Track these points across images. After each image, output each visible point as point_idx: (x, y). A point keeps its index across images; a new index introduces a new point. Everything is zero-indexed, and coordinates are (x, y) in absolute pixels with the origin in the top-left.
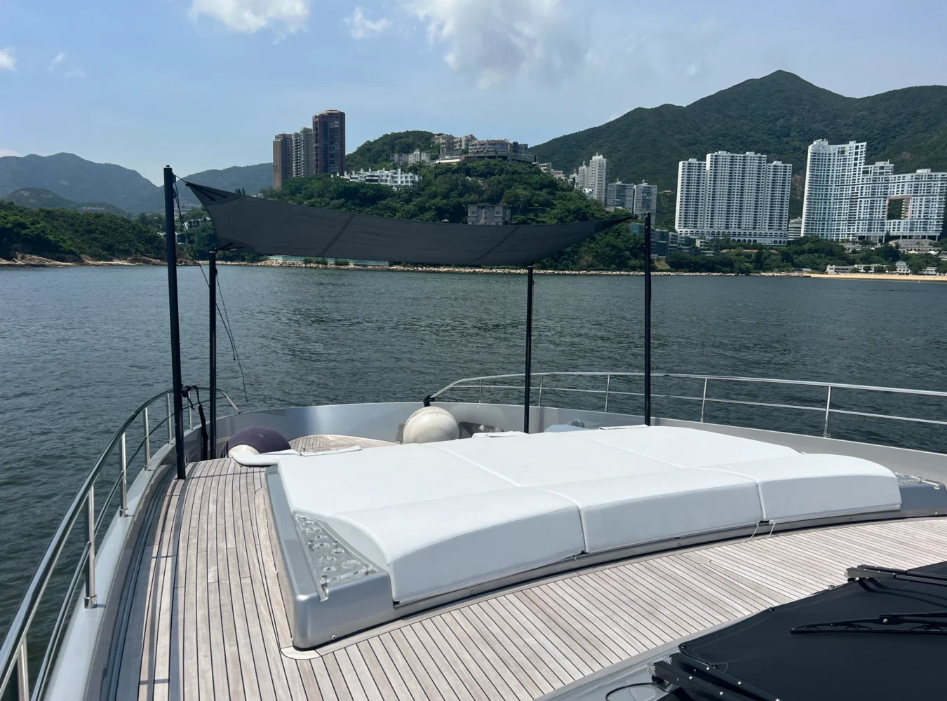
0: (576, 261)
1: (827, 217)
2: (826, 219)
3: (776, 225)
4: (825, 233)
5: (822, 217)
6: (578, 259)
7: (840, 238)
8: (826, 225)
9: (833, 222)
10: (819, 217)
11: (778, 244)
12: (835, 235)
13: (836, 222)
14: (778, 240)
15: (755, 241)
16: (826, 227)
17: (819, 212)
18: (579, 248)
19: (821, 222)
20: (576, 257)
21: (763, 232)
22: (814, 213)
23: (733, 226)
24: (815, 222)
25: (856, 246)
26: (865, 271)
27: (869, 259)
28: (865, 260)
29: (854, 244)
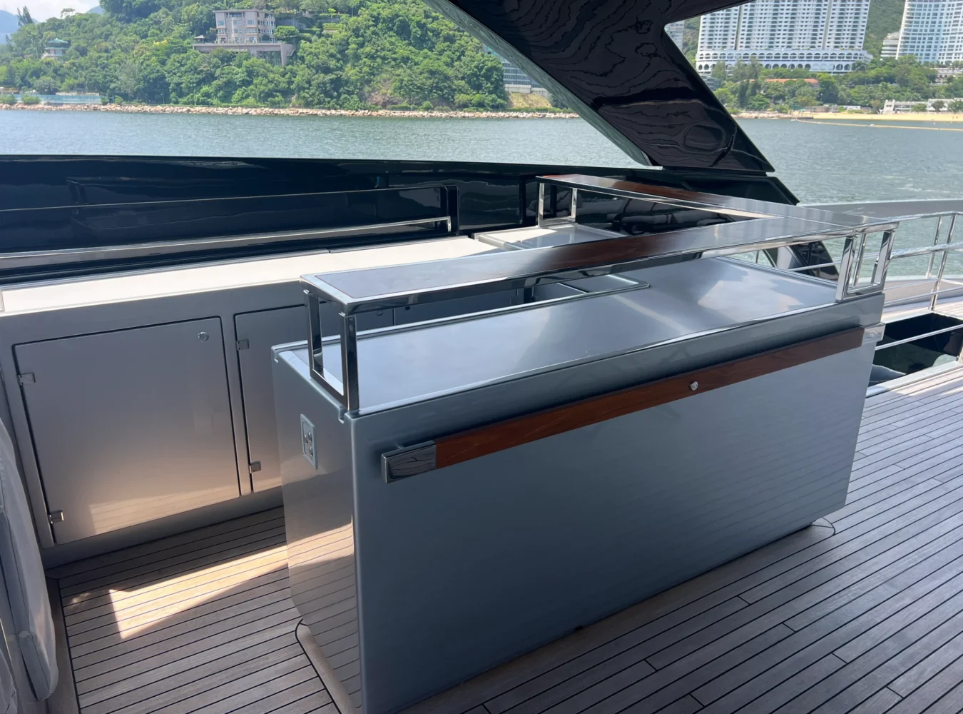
0: (367, 95)
1: (936, 29)
2: (936, 32)
3: (845, 41)
4: (932, 52)
5: (928, 29)
6: (369, 92)
7: (953, 60)
8: (934, 41)
9: (945, 36)
10: (924, 28)
11: (843, 70)
12: (945, 56)
13: (949, 36)
14: (844, 64)
15: (808, 66)
16: (933, 44)
17: (925, 20)
18: (374, 75)
19: (927, 37)
20: (367, 89)
21: (822, 53)
22: (918, 22)
23: (780, 44)
24: (918, 36)
25: (955, 71)
26: (934, 109)
27: (956, 90)
28: (951, 91)
29: (954, 69)
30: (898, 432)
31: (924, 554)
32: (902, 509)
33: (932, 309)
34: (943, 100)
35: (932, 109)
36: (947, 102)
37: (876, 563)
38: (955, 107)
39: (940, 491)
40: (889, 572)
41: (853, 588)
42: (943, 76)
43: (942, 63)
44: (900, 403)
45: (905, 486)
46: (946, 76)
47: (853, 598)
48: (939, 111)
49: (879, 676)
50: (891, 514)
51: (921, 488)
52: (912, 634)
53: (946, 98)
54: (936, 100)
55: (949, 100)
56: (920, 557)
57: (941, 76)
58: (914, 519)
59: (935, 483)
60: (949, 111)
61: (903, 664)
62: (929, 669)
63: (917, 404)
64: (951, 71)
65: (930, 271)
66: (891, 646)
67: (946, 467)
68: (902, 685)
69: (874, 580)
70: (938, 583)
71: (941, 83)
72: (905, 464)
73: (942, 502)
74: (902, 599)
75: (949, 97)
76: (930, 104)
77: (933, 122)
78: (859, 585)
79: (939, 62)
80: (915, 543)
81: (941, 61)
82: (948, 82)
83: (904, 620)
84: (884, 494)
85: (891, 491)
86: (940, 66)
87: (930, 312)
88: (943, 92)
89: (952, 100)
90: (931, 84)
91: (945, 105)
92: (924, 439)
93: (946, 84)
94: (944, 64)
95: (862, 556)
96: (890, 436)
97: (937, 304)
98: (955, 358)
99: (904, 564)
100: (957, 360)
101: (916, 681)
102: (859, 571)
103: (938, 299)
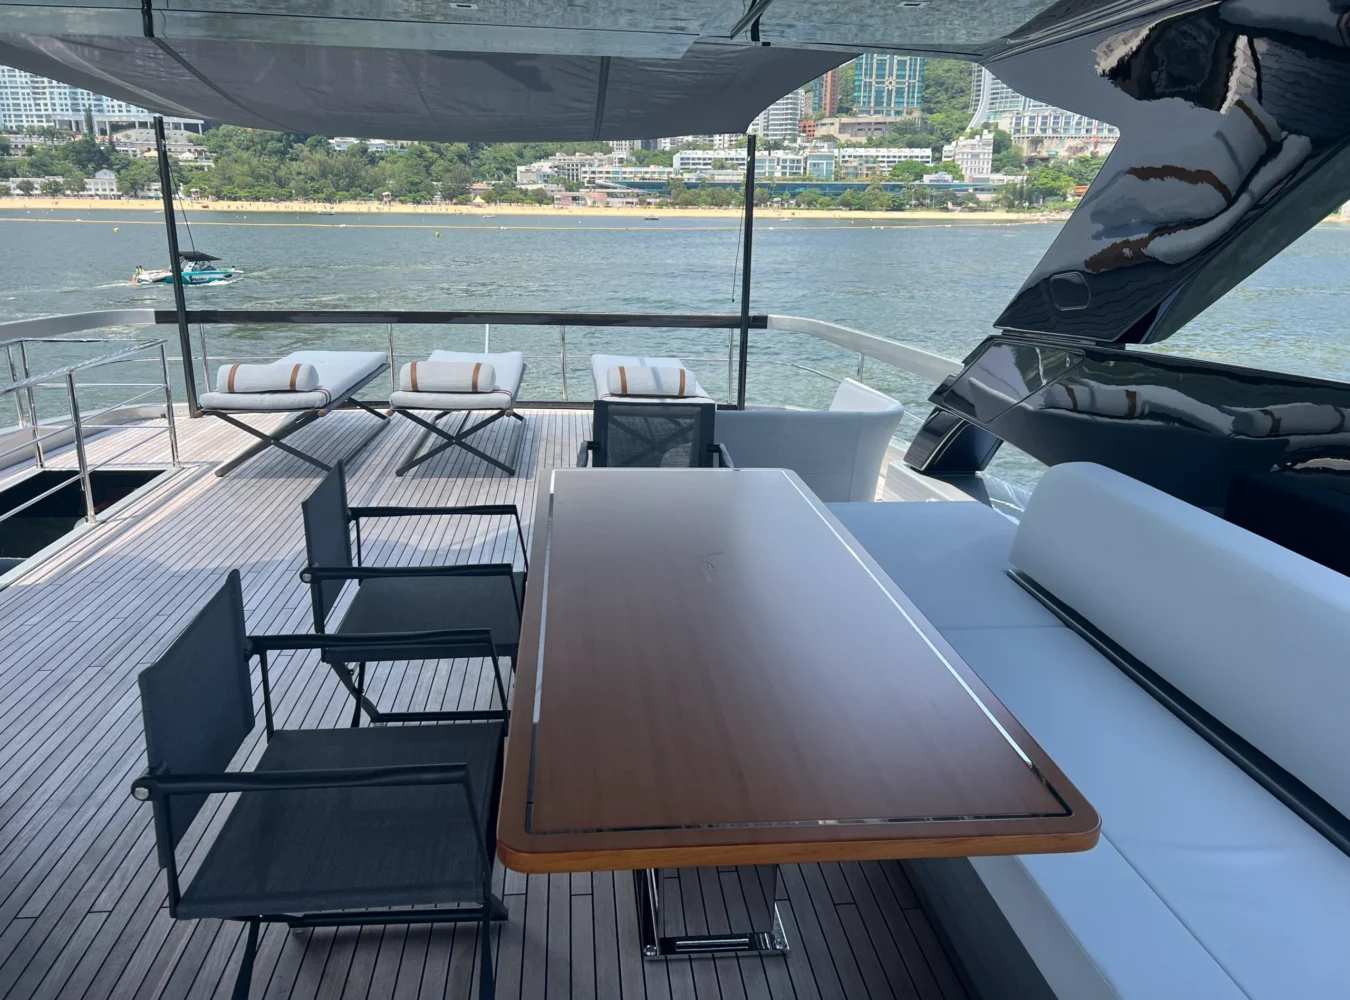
7: (25, 124)
12: (13, 119)
25: (34, 140)
26: (22, 192)
27: (45, 166)
28: (38, 168)
29: (30, 137)
30: (34, 631)
31: (99, 754)
32: (61, 717)
33: (42, 466)
34: (32, 180)
35: (19, 191)
36: (37, 182)
37: (43, 793)
38: (50, 188)
39: (103, 676)
40: (62, 795)
41: (22, 835)
42: (20, 146)
43: (11, 127)
44: (28, 596)
45: (58, 690)
46: (23, 146)
47: (25, 845)
48: (31, 195)
49: (78, 907)
50: (49, 729)
51: (79, 683)
52: (104, 843)
53: (33, 176)
54: (20, 179)
55: (39, 180)
56: (93, 760)
57: (16, 146)
58: (78, 721)
59: (92, 671)
60: (43, 195)
61: (101, 879)
62: (132, 866)
63: (50, 588)
64: (27, 140)
65: (23, 418)
66: (84, 870)
67: (102, 646)
68: (105, 901)
69: (46, 813)
70: (121, 775)
71: (19, 156)
72: (52, 665)
73: (108, 687)
74: (85, 813)
75: (38, 176)
76: (15, 186)
77: (26, 210)
78: (29, 827)
79: (6, 127)
80: (85, 747)
81: (8, 124)
82: (30, 155)
83: (92, 833)
84: (34, 711)
85: (42, 703)
86: (10, 133)
87: (40, 470)
88: (26, 168)
89: (43, 180)
90: (6, 157)
91: (36, 186)
92: (70, 626)
93: (26, 157)
94: (14, 129)
95: (26, 793)
96: (24, 639)
97: (46, 459)
98: (84, 519)
99: (76, 777)
100: (87, 521)
101: (120, 886)
102: (25, 811)
103: (44, 453)
